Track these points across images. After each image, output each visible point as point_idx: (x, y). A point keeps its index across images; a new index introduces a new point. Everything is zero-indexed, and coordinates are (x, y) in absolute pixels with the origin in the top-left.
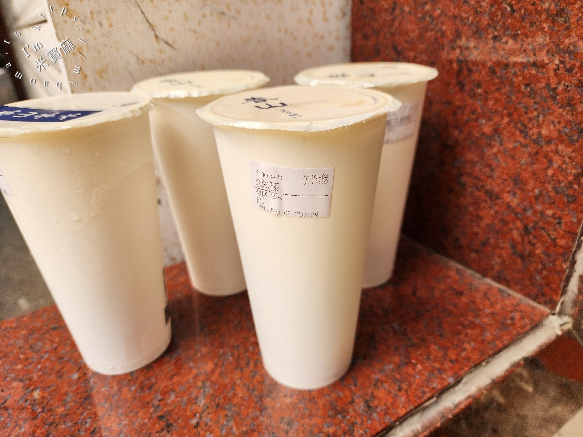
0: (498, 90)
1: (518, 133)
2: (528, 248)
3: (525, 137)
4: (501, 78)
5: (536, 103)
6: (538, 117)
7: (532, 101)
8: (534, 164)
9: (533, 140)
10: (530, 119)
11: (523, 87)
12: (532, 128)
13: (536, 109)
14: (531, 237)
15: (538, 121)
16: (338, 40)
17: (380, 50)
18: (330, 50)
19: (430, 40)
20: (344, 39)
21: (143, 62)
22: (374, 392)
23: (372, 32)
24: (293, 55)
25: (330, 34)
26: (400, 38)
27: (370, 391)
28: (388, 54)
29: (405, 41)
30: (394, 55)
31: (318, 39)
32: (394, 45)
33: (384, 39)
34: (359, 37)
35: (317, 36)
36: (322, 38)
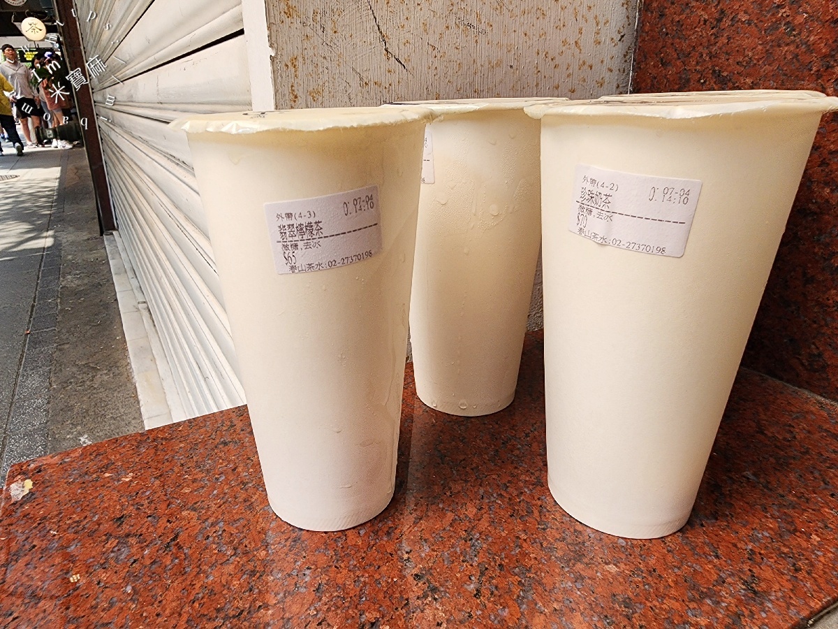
16: (611, 71)
17: (689, 79)
18: (599, 84)
19: (785, 58)
20: (619, 70)
21: (366, 83)
22: (754, 570)
23: (678, 54)
24: (551, 88)
25: (602, 62)
26: (728, 60)
27: (746, 568)
28: (705, 82)
29: (738, 63)
30: (715, 83)
31: (586, 67)
32: (717, 68)
33: (697, 63)
34: (652, 63)
35: (584, 63)
36: (591, 67)
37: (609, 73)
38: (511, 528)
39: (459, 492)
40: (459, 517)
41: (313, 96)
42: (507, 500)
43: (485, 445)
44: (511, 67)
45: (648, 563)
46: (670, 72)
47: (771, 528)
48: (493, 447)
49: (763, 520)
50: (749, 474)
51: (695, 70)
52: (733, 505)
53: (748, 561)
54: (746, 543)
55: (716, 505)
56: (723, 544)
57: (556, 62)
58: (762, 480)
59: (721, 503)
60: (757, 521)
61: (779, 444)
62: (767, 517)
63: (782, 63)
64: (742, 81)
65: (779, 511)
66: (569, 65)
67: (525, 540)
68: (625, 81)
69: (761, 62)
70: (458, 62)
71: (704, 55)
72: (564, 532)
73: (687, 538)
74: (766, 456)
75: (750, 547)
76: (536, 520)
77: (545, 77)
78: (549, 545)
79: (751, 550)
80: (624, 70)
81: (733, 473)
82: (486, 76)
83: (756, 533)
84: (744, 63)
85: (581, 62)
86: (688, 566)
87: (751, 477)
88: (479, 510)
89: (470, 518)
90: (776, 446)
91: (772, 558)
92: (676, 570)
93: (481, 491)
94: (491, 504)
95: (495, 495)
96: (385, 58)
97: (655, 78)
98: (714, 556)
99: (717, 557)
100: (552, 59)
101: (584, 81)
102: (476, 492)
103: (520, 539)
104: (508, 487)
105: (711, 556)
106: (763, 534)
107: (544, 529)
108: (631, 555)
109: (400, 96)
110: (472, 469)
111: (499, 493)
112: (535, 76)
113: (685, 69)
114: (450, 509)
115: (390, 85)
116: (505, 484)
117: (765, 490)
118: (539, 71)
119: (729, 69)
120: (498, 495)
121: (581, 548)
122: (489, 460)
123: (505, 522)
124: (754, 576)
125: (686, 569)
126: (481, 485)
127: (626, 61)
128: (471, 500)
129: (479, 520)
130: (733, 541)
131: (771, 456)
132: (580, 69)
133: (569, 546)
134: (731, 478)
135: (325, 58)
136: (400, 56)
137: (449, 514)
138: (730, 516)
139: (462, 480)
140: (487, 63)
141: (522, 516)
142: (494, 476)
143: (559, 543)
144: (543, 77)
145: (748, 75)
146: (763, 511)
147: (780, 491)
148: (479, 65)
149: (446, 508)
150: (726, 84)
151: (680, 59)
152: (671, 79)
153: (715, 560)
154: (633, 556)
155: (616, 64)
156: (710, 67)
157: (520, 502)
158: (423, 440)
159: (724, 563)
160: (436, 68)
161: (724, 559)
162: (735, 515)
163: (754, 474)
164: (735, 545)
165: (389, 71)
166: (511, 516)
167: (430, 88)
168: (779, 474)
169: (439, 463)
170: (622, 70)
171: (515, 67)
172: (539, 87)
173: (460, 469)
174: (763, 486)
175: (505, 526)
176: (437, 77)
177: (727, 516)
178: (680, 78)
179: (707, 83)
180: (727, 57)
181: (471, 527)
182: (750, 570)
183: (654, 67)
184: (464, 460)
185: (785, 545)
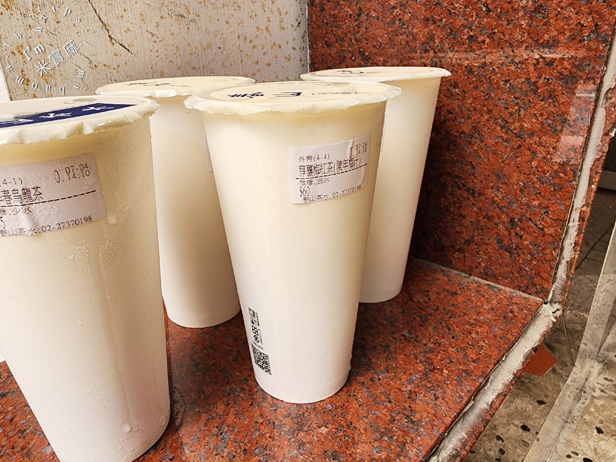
0: (476, 88)
1: (498, 128)
2: (515, 241)
3: (506, 132)
4: (478, 76)
5: (517, 98)
6: (520, 111)
7: (513, 97)
8: (517, 157)
9: (515, 134)
10: (511, 114)
11: (502, 83)
12: (514, 123)
13: (517, 104)
14: (518, 229)
15: (519, 115)
16: (295, 49)
17: (345, 57)
18: (288, 59)
19: (401, 44)
20: (300, 48)
21: (95, 66)
22: (412, 406)
23: (336, 39)
24: (253, 64)
25: (287, 43)
26: (367, 44)
27: (407, 405)
28: (355, 59)
29: (373, 46)
30: (361, 60)
31: (276, 47)
32: (361, 50)
33: (349, 45)
34: (320, 45)
35: (274, 44)
36: (280, 47)
37: (293, 51)
38: (251, 415)
39: (211, 394)
40: (212, 416)
41: (45, 79)
42: (247, 392)
43: (230, 348)
44: (219, 48)
45: (347, 419)
46: (333, 52)
47: (420, 371)
48: (236, 348)
49: (415, 366)
50: (405, 332)
51: (348, 50)
52: (397, 359)
53: (408, 399)
54: (406, 386)
55: (387, 362)
56: (393, 390)
57: (254, 43)
58: (413, 336)
59: (390, 359)
60: (412, 367)
61: (421, 306)
62: (417, 363)
63: (400, 47)
64: (378, 59)
65: (424, 357)
66: (264, 46)
67: (262, 423)
68: (305, 56)
69: (387, 46)
70: (176, 45)
71: (353, 40)
72: (289, 409)
73: (371, 391)
74: (415, 317)
75: (409, 388)
76: (270, 404)
77: (247, 55)
78: (279, 423)
79: (410, 391)
80: (304, 48)
81: (396, 334)
82: (200, 56)
83: (412, 377)
84: (378, 47)
85: (272, 43)
86: (372, 414)
87: (407, 335)
88: (227, 405)
89: (220, 415)
90: (420, 308)
91: (422, 393)
92: (365, 419)
93: (228, 389)
94: (235, 399)
95: (238, 390)
96: (110, 44)
97: (324, 55)
98: (388, 401)
99: (390, 402)
100: (250, 42)
101: (276, 57)
102: (224, 391)
103: (258, 423)
104: (248, 380)
105: (385, 402)
106: (415, 376)
107: (275, 410)
108: (335, 415)
109: (128, 75)
110: (220, 371)
111: (241, 387)
112: (239, 55)
113: (342, 50)
114: (204, 411)
115: (118, 66)
116: (246, 379)
117: (416, 343)
118: (241, 51)
119: (369, 50)
120: (241, 389)
121: (301, 419)
122: (233, 360)
123: (247, 411)
124: (412, 410)
125: (371, 417)
126: (227, 384)
127: (304, 41)
128: (221, 399)
129: (227, 415)
130: (398, 387)
131: (417, 316)
132: (272, 48)
133: (294, 420)
134: (395, 338)
135: (51, 45)
136: (124, 42)
137: (204, 415)
138: (396, 368)
139: (213, 382)
140: (199, 46)
141: (259, 403)
142: (237, 374)
143: (287, 419)
144: (245, 55)
145: (381, 55)
146: (415, 359)
147: (424, 342)
148: (193, 47)
149: (201, 411)
150: (368, 61)
151: (338, 42)
152: (334, 56)
153: (389, 405)
154: (337, 416)
155: (298, 43)
156: (357, 49)
157: (257, 391)
158: (182, 354)
159: (394, 405)
160: (157, 51)
161: (394, 402)
162: (399, 367)
163: (409, 332)
164: (400, 390)
165: (116, 55)
166: (251, 405)
167: (154, 68)
168: (422, 329)
169: (194, 372)
170: (302, 48)
171: (222, 48)
172: (243, 63)
173: (210, 373)
174: (414, 340)
175: (247, 415)
176: (159, 58)
177: (394, 368)
178: (340, 56)
179: (357, 60)
180: (367, 42)
181: (221, 422)
182: (410, 407)
183: (322, 47)
184: (214, 364)
185: (429, 382)
